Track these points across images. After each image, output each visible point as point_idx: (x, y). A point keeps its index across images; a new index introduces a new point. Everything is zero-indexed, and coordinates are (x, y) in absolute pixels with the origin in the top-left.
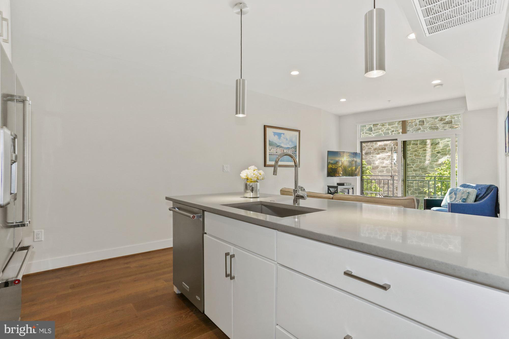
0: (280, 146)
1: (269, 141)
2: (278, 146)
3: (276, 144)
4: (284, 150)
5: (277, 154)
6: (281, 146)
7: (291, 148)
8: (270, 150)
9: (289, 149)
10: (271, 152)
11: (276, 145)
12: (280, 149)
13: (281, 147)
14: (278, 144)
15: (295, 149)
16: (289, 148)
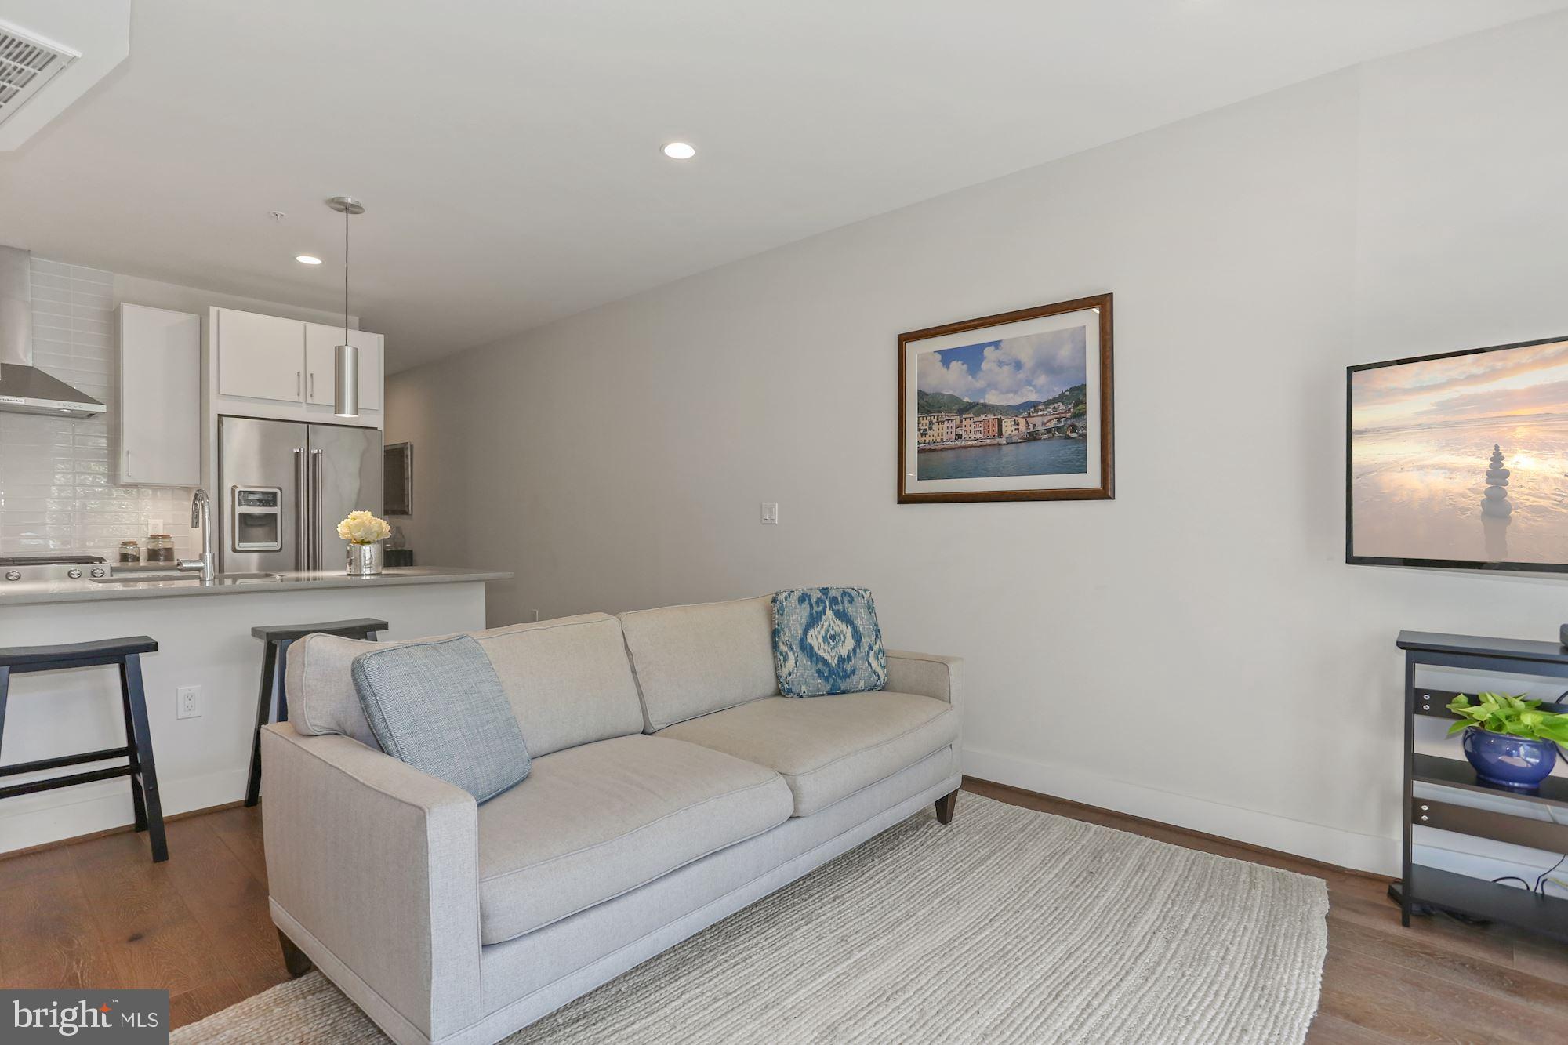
0: (978, 404)
1: (921, 394)
2: (965, 409)
3: (954, 399)
4: (1000, 422)
5: (959, 443)
6: (985, 405)
7: (1047, 404)
8: (925, 430)
9: (1036, 411)
10: (927, 439)
11: (956, 407)
12: (976, 419)
13: (987, 408)
14: (967, 400)
15: (1076, 406)
16: (1035, 405)
